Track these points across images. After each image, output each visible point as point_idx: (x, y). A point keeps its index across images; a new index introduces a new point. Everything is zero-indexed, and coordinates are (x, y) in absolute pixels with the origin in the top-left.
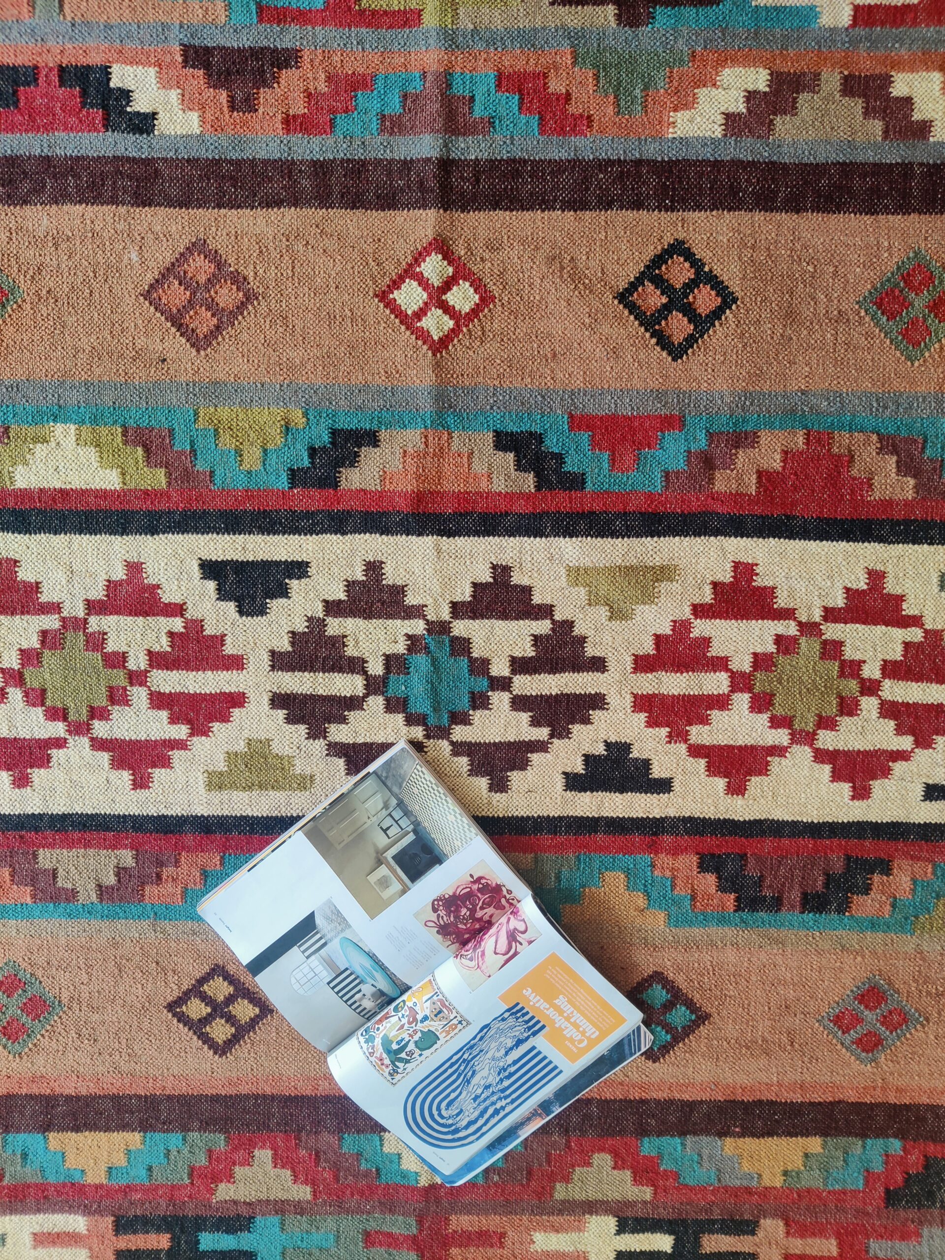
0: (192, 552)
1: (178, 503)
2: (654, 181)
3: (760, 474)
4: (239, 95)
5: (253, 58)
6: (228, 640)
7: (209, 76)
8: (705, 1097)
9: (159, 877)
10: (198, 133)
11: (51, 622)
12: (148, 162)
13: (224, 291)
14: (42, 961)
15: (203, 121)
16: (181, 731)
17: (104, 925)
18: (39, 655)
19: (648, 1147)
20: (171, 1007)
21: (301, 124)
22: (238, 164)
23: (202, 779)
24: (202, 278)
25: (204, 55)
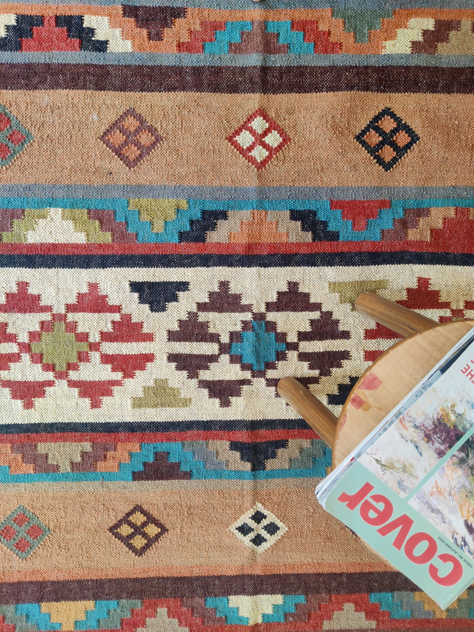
4: (153, 32)
5: (161, 12)
7: (137, 21)
10: (131, 51)
15: (134, 45)
21: (187, 47)
25: (135, 10)
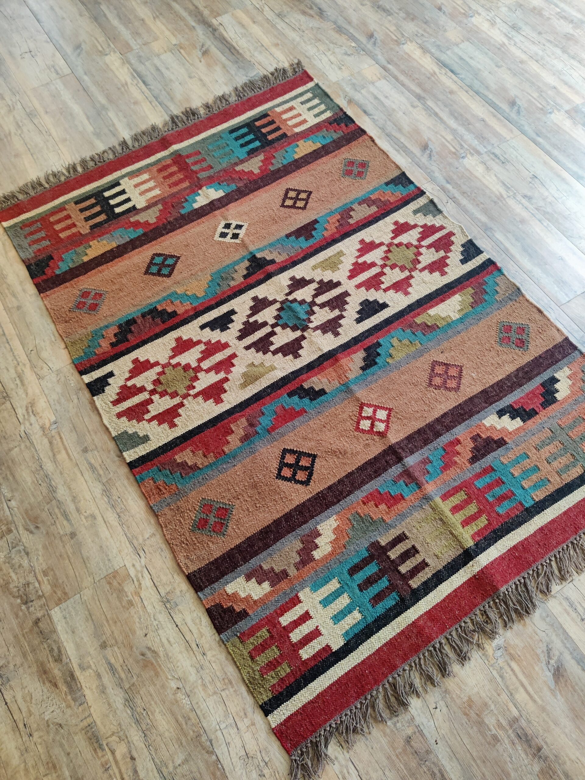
0: (394, 307)
1: (408, 317)
2: (329, 499)
3: (233, 432)
6: (365, 291)
8: (131, 254)
9: (339, 221)
11: (420, 266)
12: (491, 404)
13: (439, 382)
14: (356, 184)
16: (361, 260)
17: (345, 202)
18: (416, 255)
19: (140, 231)
20: (311, 193)
22: (464, 420)
23: (345, 252)
24: (448, 381)
